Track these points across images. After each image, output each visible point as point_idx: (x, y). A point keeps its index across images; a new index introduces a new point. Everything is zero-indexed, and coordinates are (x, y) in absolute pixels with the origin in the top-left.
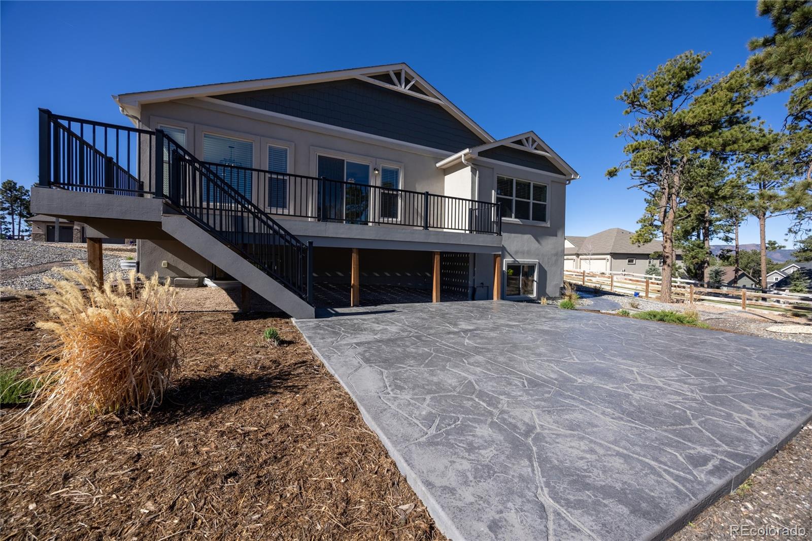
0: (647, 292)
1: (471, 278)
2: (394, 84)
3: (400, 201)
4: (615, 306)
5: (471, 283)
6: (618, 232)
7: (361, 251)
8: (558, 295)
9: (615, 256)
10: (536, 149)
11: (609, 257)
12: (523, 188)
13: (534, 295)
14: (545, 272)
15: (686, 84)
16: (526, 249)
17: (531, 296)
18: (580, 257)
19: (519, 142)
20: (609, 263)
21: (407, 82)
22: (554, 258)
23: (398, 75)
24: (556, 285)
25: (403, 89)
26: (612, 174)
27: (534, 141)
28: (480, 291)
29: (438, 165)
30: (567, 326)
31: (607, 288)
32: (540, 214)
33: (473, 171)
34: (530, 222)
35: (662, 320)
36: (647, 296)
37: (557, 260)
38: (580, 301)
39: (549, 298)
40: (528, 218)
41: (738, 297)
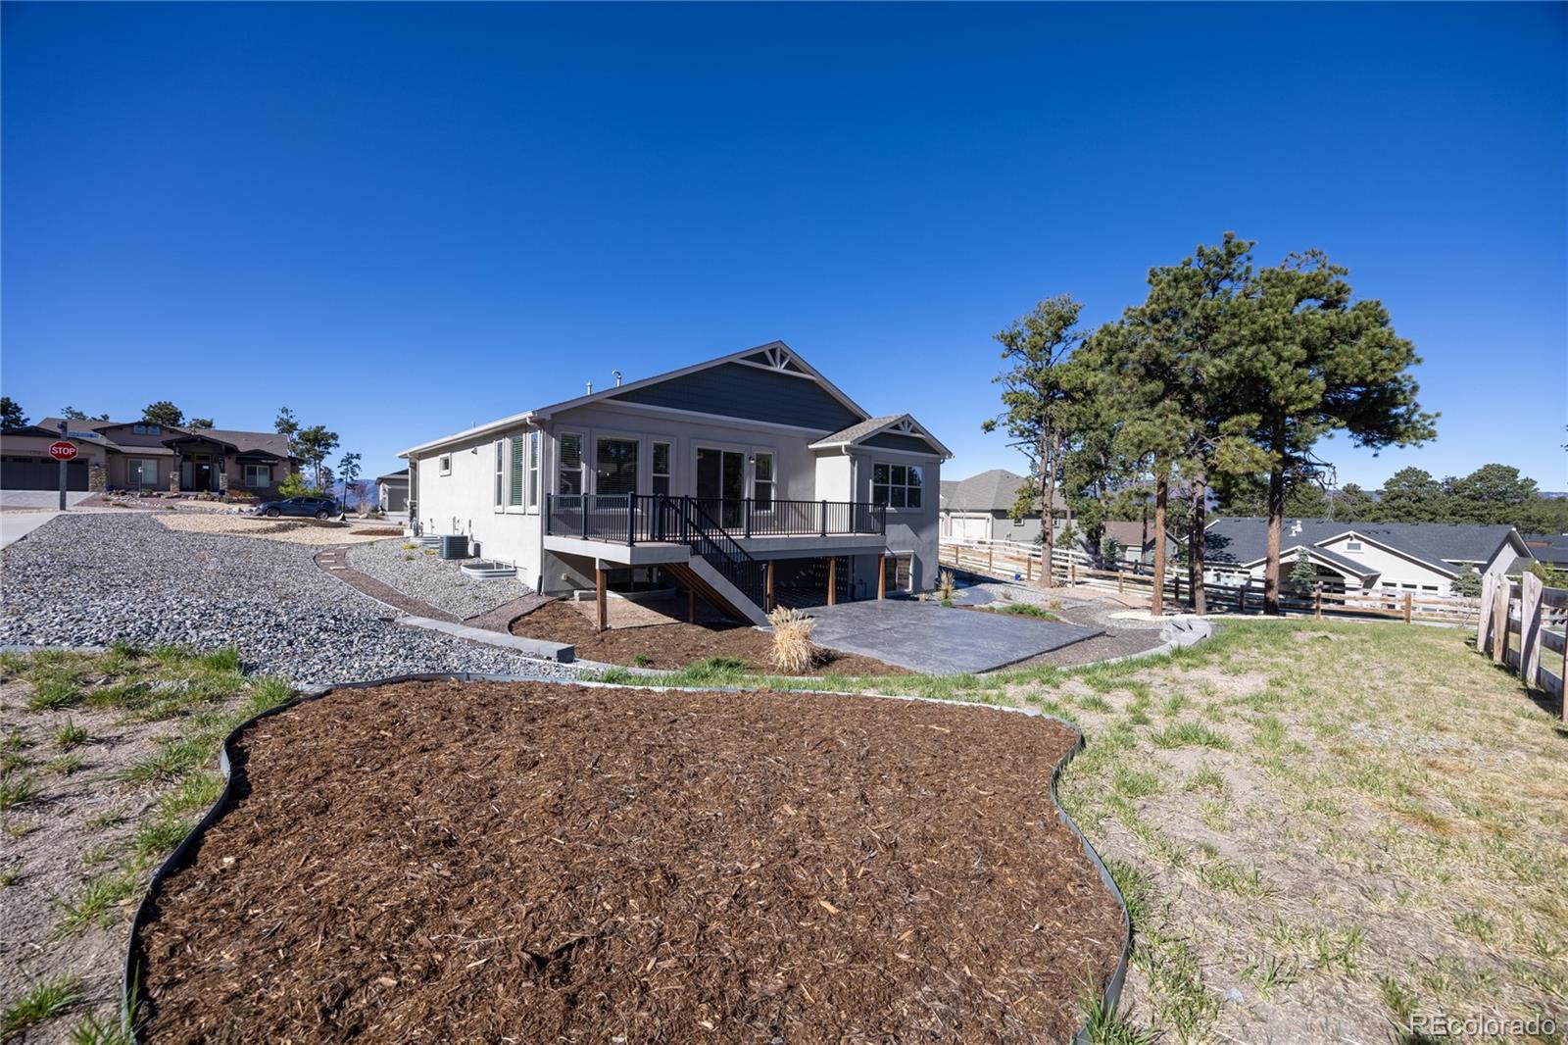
0: (1029, 574)
1: (850, 575)
2: (769, 364)
3: (773, 491)
4: (989, 598)
5: (850, 582)
6: (1002, 476)
7: (776, 563)
8: (933, 587)
9: (1000, 514)
10: (912, 431)
11: (989, 515)
12: (899, 473)
13: (910, 589)
14: (921, 563)
15: (1064, 333)
16: (902, 538)
17: (906, 590)
18: (952, 514)
19: (896, 427)
20: (989, 524)
21: (783, 359)
22: (928, 547)
23: (773, 352)
24: (931, 576)
25: (780, 368)
26: (988, 427)
27: (910, 424)
28: (859, 589)
29: (810, 447)
30: (950, 622)
31: (984, 571)
32: (915, 498)
33: (852, 461)
34: (906, 509)
35: (1021, 613)
36: (1029, 579)
37: (932, 549)
38: (955, 594)
39: (926, 592)
40: (903, 506)
41: (1116, 578)
